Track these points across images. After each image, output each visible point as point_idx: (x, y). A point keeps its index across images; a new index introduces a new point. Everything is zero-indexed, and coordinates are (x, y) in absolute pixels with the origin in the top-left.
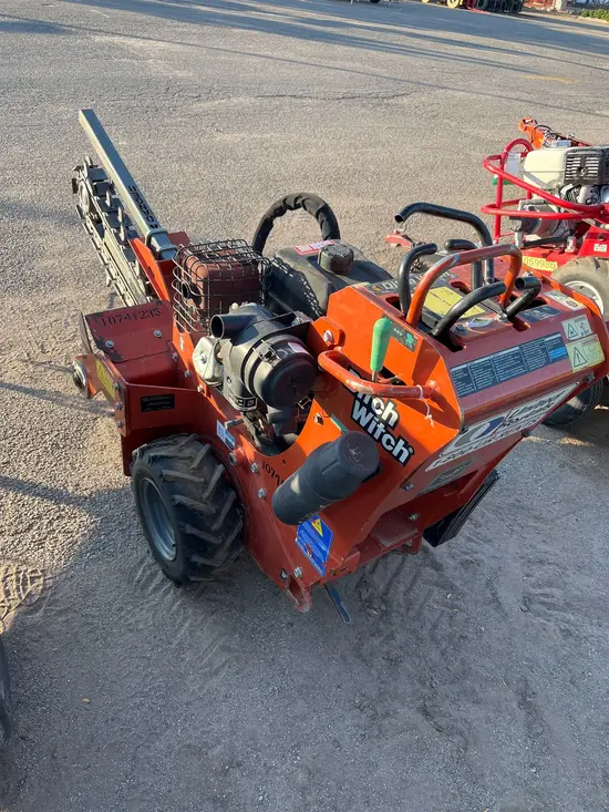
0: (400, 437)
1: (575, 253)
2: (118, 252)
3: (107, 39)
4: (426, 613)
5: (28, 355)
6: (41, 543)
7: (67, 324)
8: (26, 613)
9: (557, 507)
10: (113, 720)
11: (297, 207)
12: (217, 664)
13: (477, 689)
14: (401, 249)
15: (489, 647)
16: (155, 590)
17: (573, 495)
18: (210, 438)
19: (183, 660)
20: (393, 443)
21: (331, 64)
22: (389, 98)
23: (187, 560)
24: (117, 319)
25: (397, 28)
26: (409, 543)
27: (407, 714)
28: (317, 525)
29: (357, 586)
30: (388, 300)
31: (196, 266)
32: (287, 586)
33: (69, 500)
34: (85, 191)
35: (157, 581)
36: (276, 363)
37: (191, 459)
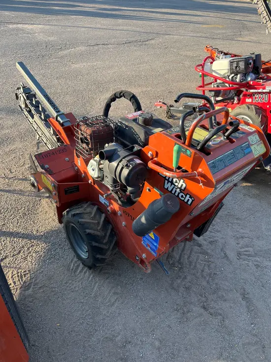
0: (187, 194)
1: (238, 103)
2: (41, 124)
3: (15, 26)
4: (198, 266)
5: (4, 175)
6: (25, 259)
7: (20, 159)
8: (25, 291)
9: (245, 213)
10: (71, 331)
11: (121, 97)
12: (113, 300)
13: (224, 295)
14: (162, 109)
15: (226, 276)
16: (80, 272)
17: (251, 207)
18: (96, 203)
19: (98, 301)
20: (184, 196)
21: (118, 28)
22: (145, 41)
23: (94, 257)
24: (48, 155)
25: (144, 9)
26: (188, 237)
27: (197, 309)
28: (152, 235)
29: (167, 258)
30: (175, 136)
31: (86, 129)
32: (139, 262)
33: (36, 237)
34: (22, 98)
35: (80, 269)
36: (130, 168)
37: (90, 213)
